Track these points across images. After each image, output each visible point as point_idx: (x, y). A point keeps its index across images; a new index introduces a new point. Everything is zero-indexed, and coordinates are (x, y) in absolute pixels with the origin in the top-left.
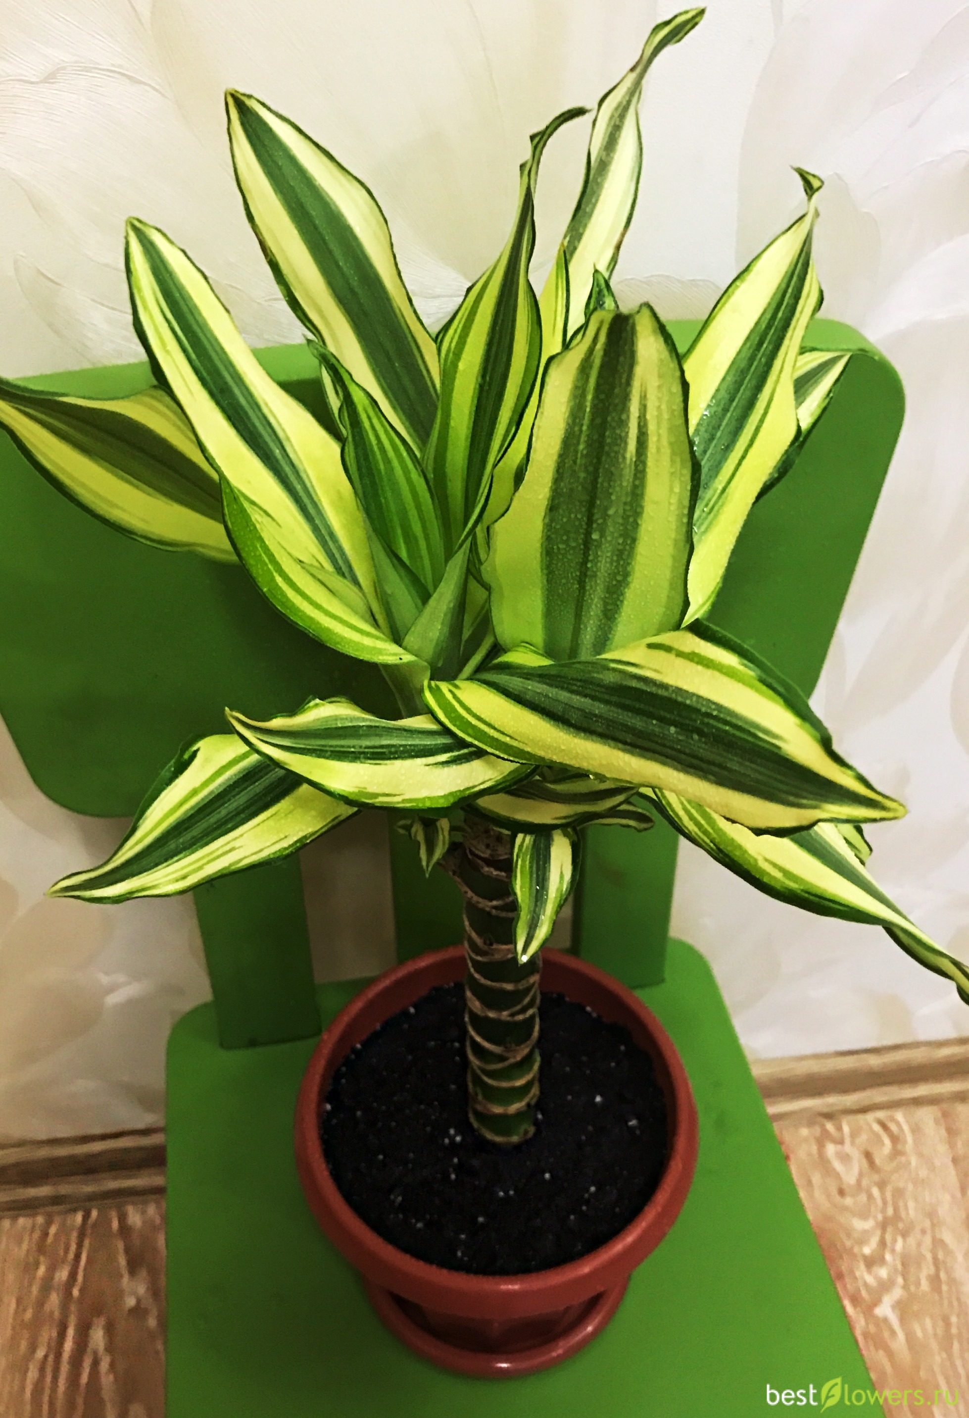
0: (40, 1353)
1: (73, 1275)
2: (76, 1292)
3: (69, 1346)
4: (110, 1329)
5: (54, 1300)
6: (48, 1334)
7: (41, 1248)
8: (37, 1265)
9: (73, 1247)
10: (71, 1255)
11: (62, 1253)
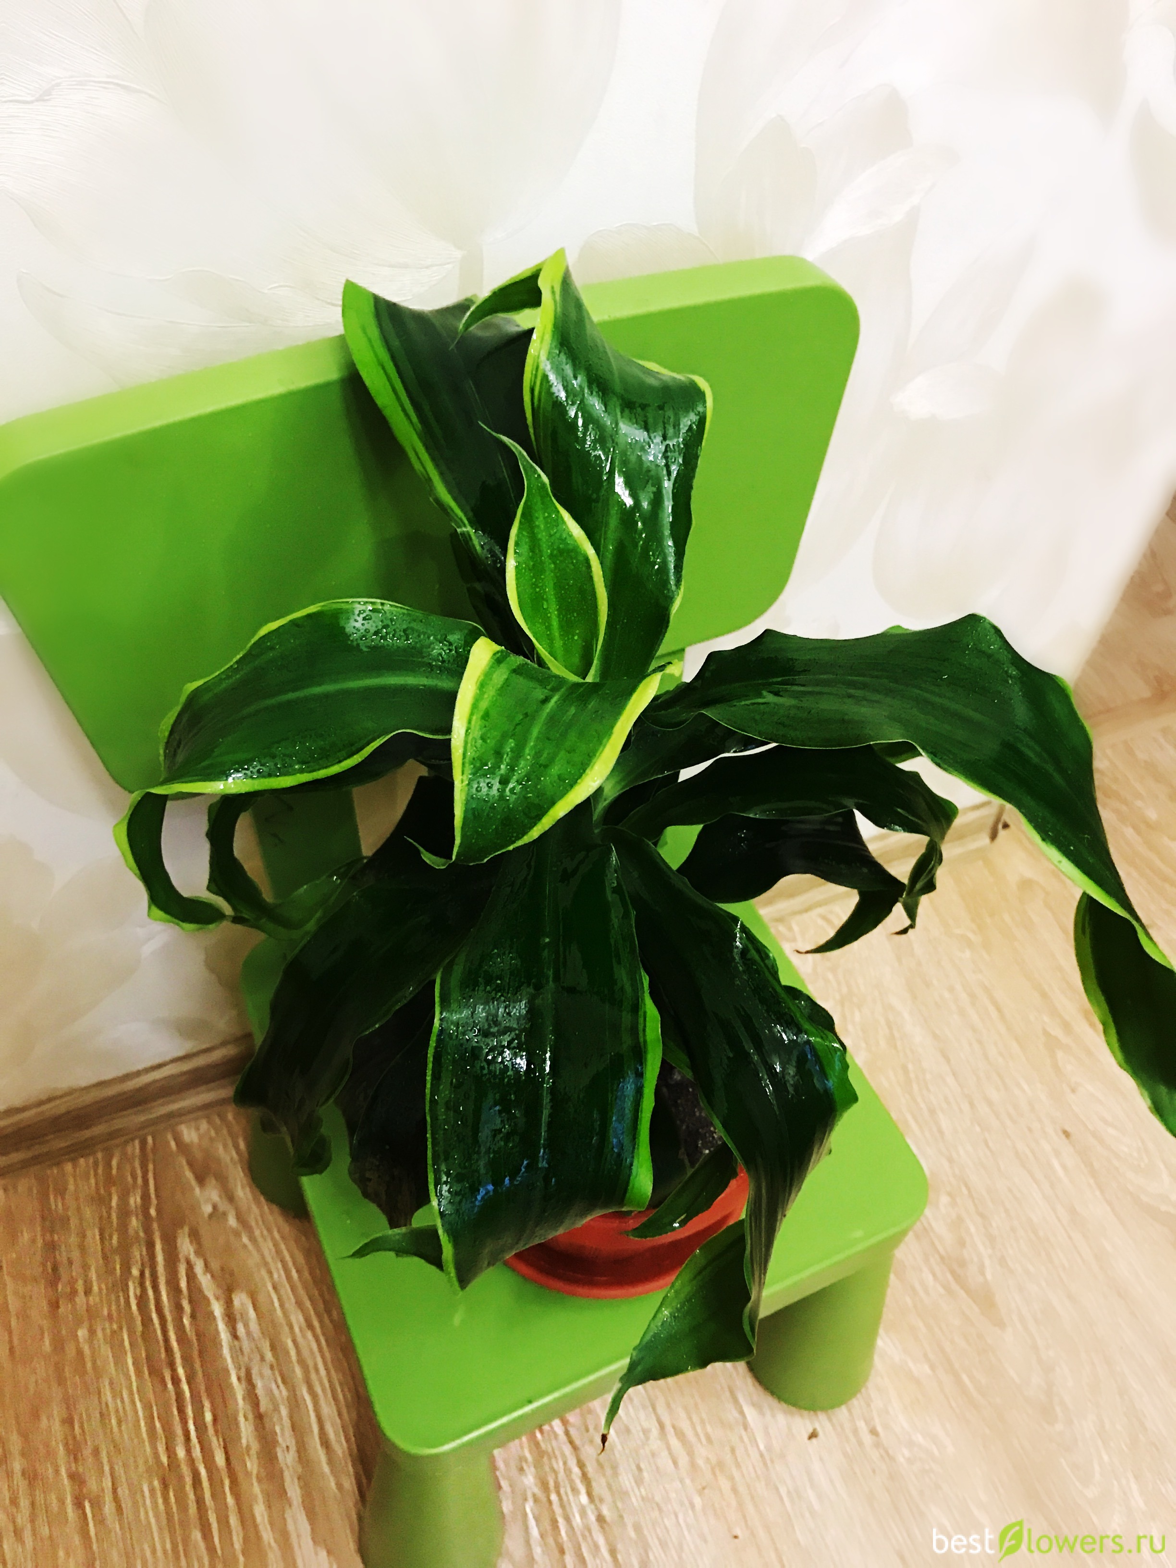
0: (135, 1272)
1: (145, 1197)
2: (153, 1212)
3: (160, 1258)
4: (195, 1235)
5: (134, 1222)
6: (138, 1253)
7: (109, 1180)
8: (110, 1195)
9: (139, 1173)
10: (140, 1181)
11: (129, 1179)
